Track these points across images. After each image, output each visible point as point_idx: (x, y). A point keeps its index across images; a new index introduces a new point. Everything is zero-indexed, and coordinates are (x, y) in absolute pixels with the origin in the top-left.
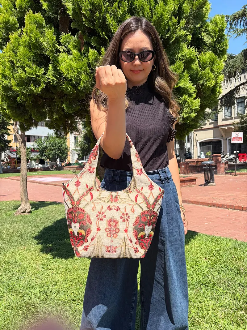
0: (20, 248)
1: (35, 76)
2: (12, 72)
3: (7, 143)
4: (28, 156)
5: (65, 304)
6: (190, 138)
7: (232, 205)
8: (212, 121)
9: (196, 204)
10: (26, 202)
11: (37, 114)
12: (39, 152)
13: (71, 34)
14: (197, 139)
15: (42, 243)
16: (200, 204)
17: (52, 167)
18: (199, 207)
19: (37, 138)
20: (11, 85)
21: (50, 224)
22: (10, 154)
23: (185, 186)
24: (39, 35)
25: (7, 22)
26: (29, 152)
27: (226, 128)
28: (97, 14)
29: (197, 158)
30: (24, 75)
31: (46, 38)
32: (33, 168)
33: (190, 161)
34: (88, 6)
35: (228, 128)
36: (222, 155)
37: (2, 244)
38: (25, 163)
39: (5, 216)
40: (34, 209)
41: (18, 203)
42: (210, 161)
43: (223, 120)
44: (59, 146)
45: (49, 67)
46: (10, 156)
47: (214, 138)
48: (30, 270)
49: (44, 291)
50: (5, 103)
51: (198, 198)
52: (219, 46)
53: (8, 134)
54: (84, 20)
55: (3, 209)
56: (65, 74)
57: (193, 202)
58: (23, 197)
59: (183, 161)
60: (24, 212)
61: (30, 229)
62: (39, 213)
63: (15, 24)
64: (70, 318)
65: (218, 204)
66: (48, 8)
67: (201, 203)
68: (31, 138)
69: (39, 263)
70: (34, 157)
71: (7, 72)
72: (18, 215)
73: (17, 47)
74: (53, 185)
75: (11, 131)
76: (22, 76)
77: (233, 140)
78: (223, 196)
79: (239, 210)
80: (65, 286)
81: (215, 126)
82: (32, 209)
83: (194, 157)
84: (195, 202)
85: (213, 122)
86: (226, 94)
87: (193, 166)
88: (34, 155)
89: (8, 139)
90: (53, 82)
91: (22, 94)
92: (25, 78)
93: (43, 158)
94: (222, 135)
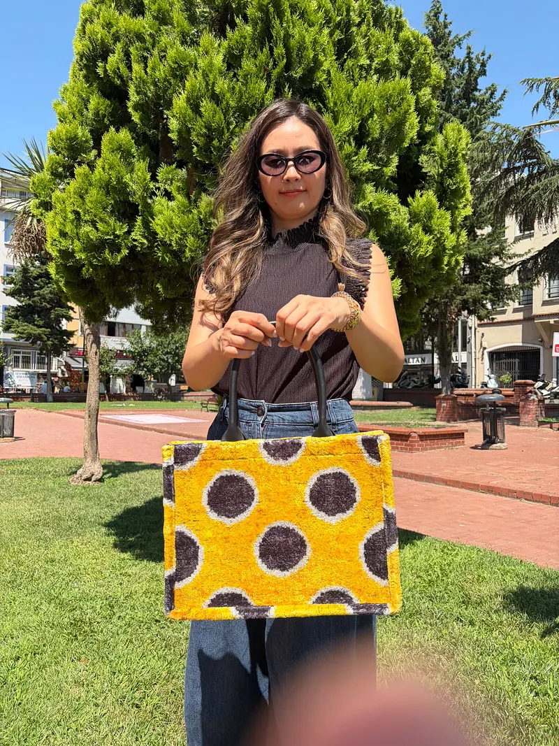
0: (75, 539)
1: (112, 237)
2: (76, 227)
3: (65, 337)
4: (108, 366)
5: (142, 624)
6: (468, 340)
7: (530, 491)
8: (520, 304)
9: (453, 486)
10: (94, 460)
11: (114, 297)
12: (133, 358)
13: (176, 167)
14: (485, 344)
15: (116, 534)
16: (462, 487)
17: (160, 391)
18: (456, 493)
19: (129, 328)
20: (73, 249)
21: (136, 503)
22: (70, 361)
23: (438, 448)
24: (123, 170)
25: (72, 139)
26: (112, 358)
27: (552, 321)
28: (215, 142)
29: (479, 387)
30: (94, 235)
31: (135, 176)
32: (119, 392)
33: (464, 393)
34: (201, 130)
35: (554, 321)
36: (540, 384)
37: (42, 532)
38: (96, 381)
39: (51, 485)
40: (108, 475)
41: (79, 462)
42: (495, 395)
43: (545, 303)
44: (177, 348)
45: (136, 221)
46: (70, 365)
47: (523, 343)
48: (89, 574)
49: (109, 605)
50: (62, 277)
51: (461, 474)
52: (449, 181)
53: (69, 319)
54: (195, 149)
55: (50, 472)
56: (160, 235)
57: (446, 482)
58: (89, 449)
59: (447, 392)
60: (89, 479)
61: (96, 510)
62: (118, 482)
63: (87, 141)
64: (146, 644)
65: (499, 488)
66: (141, 121)
67: (463, 483)
68: (117, 328)
69: (107, 564)
70: (120, 369)
71: (69, 228)
72: (76, 483)
73: (87, 190)
74: (155, 430)
75: (75, 312)
76: (91, 237)
77: (556, 351)
78: (515, 472)
79: (543, 502)
80: (147, 600)
81: (527, 316)
82: (104, 474)
83: (475, 386)
84: (450, 481)
85: (523, 306)
86: (545, 247)
87: (467, 406)
88: (122, 365)
89: (68, 330)
90: (141, 248)
91: (91, 264)
92: (97, 240)
93: (141, 373)
94: (541, 337)
